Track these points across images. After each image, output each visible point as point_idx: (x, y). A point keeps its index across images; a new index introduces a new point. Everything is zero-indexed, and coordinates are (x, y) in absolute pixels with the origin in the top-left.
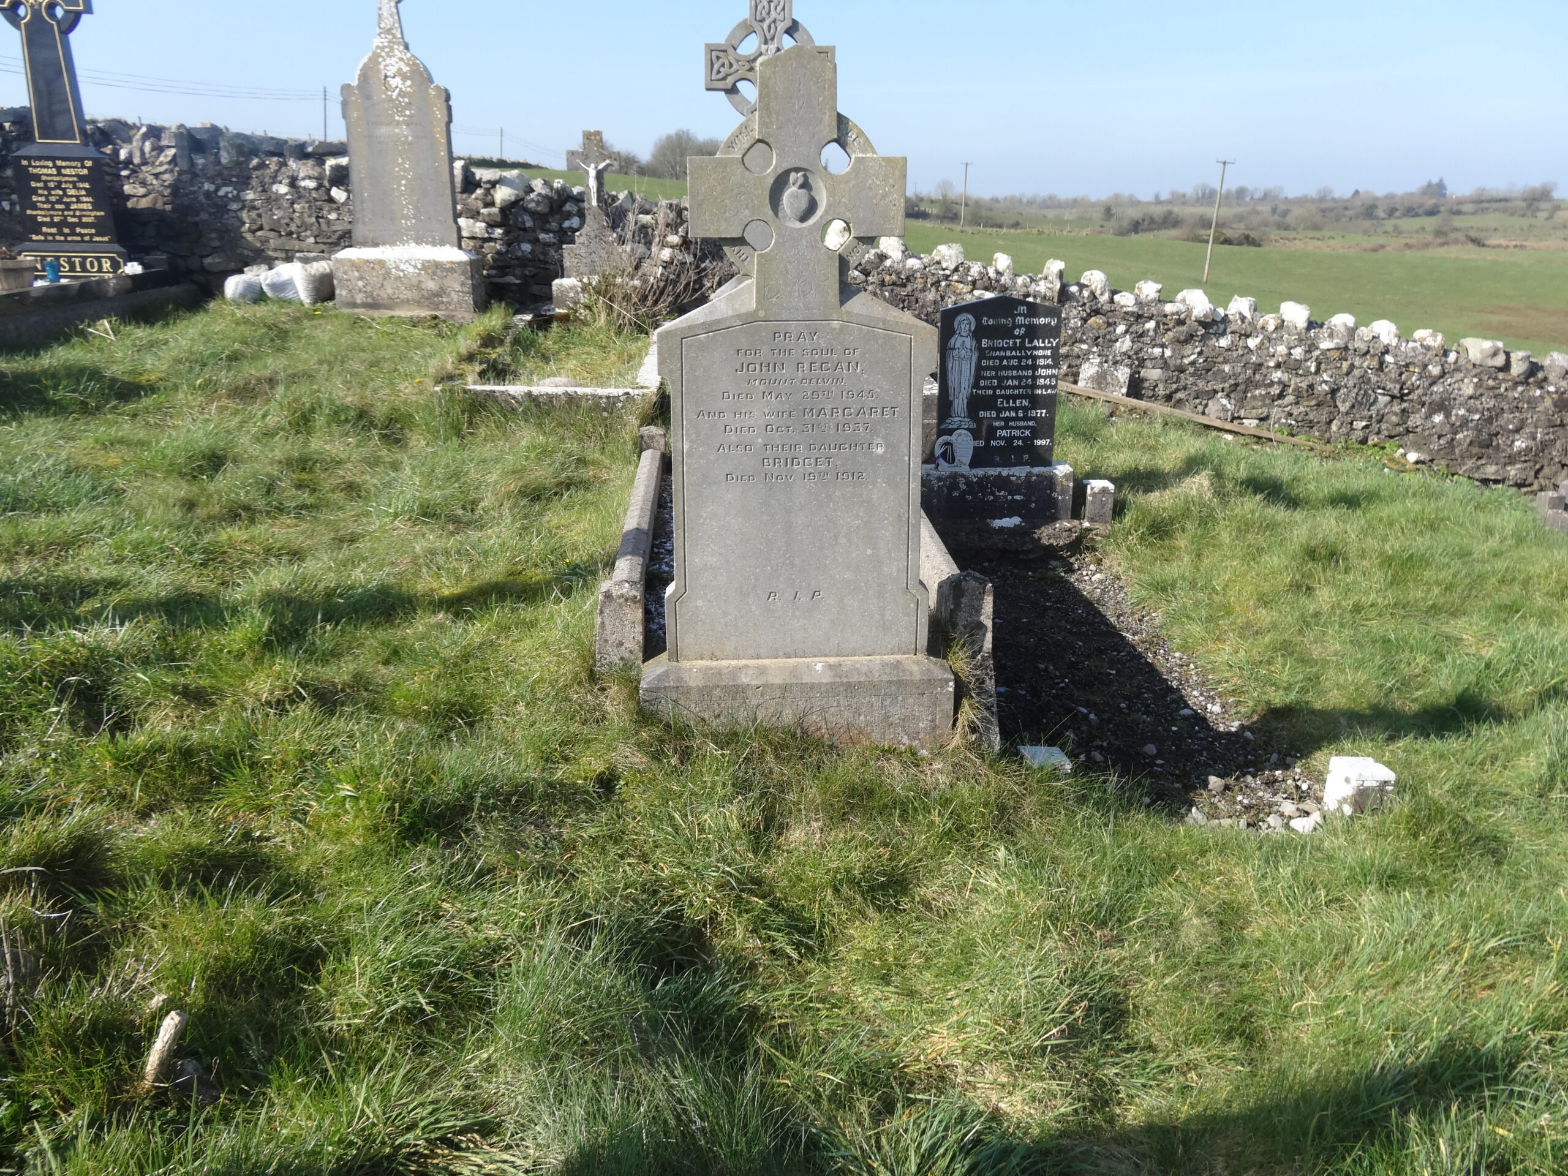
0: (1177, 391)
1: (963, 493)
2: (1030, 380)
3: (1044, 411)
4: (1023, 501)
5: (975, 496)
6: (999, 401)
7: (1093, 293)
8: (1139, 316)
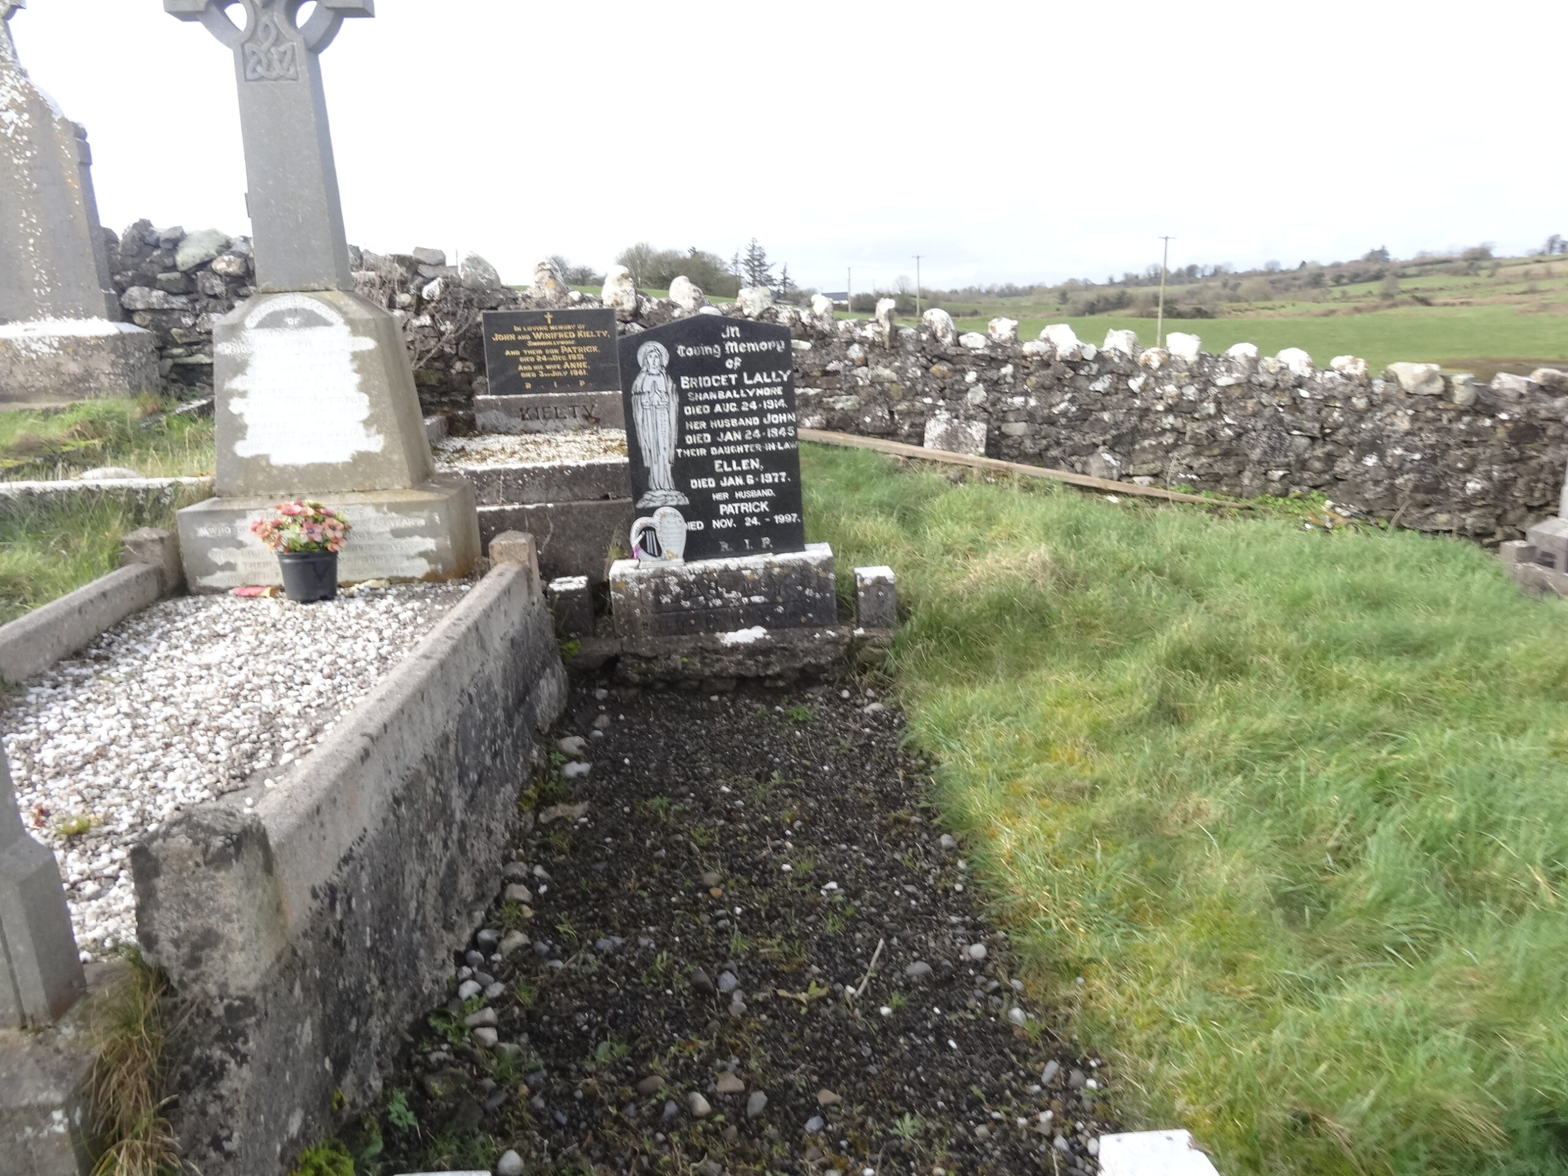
0: (1047, 449)
1: (677, 599)
2: (757, 431)
3: (783, 474)
4: (764, 603)
5: (695, 602)
6: (717, 463)
7: (934, 336)
8: (993, 359)
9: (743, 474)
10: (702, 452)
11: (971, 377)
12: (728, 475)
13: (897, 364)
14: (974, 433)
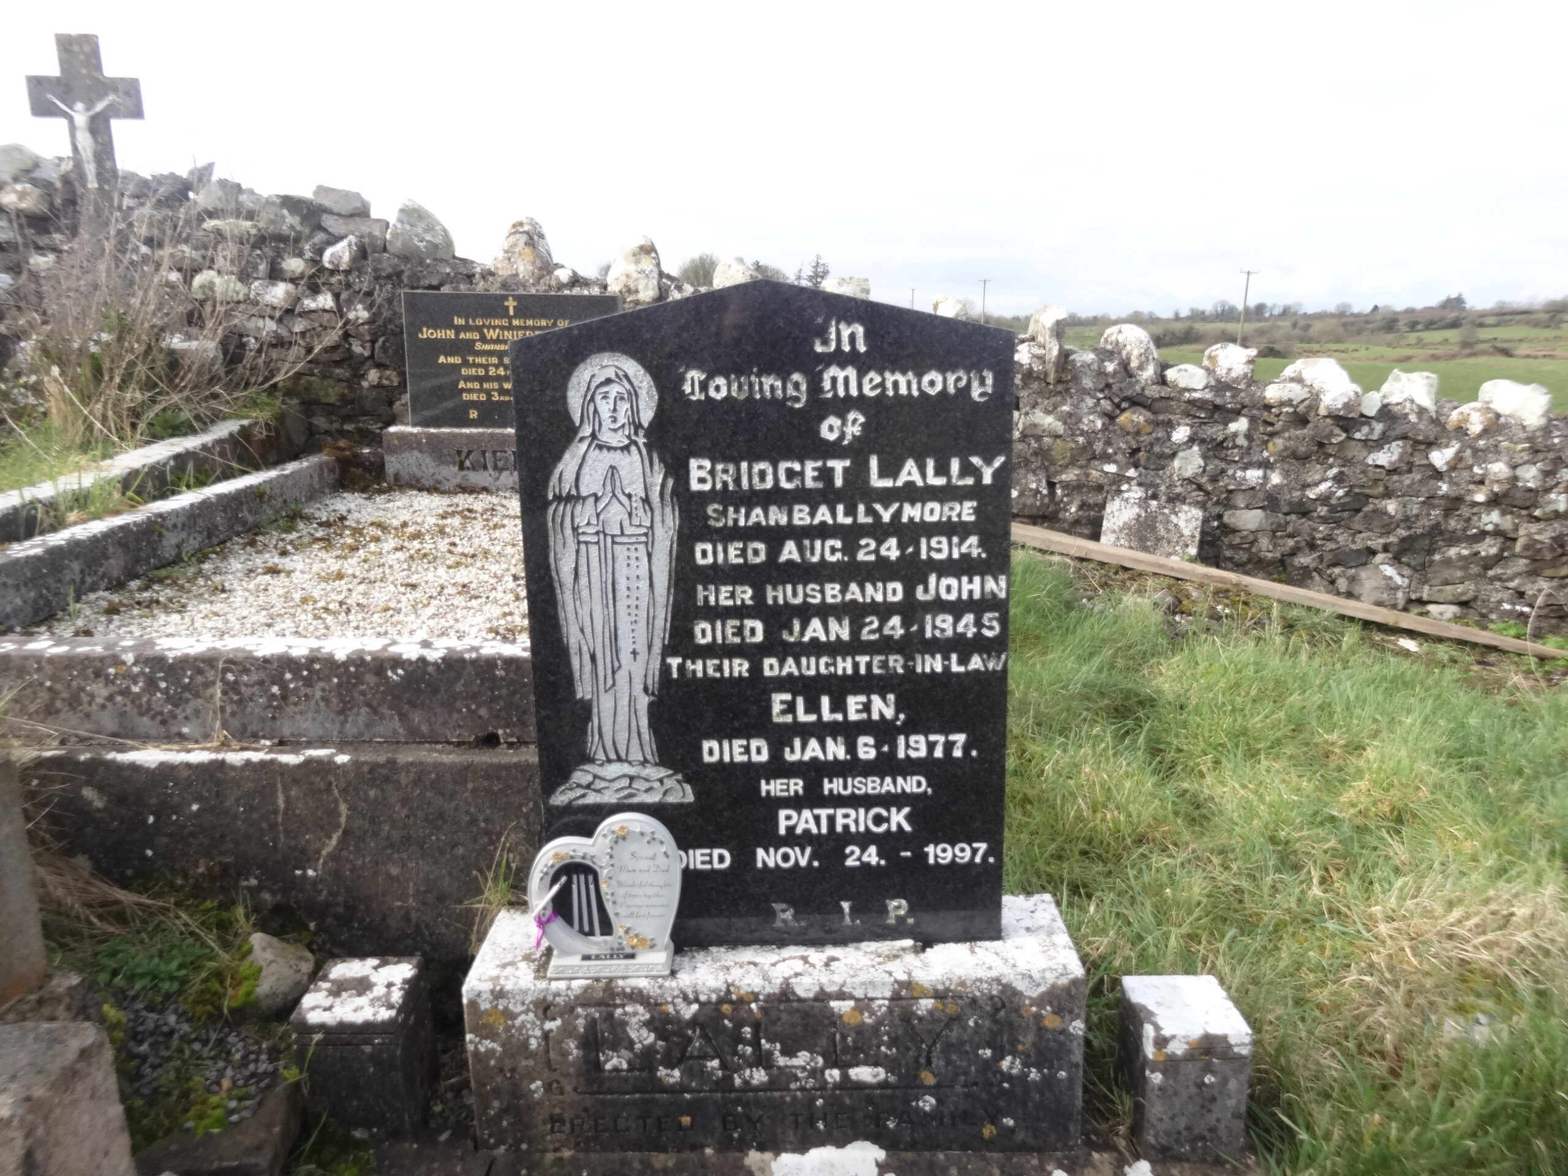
0: (1293, 553)
1: (646, 1060)
2: (896, 621)
3: (960, 738)
4: (883, 1085)
5: (694, 1069)
6: (778, 700)
7: (1125, 365)
8: (1217, 408)
9: (849, 732)
10: (740, 667)
11: (1181, 434)
12: (806, 732)
13: (1066, 408)
14: (1182, 524)
